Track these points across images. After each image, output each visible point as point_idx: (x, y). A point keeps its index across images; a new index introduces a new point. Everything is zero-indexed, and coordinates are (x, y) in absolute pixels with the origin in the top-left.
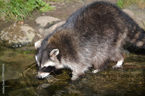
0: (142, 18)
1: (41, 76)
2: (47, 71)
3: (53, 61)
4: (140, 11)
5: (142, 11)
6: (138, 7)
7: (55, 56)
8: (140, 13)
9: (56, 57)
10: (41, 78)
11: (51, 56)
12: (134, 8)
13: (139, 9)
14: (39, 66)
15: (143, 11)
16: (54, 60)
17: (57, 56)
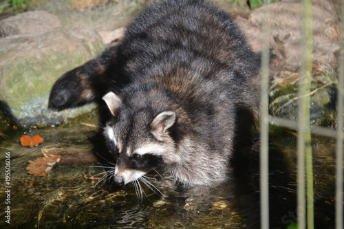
0: (84, 35)
1: (122, 177)
2: (139, 166)
3: (160, 142)
4: (74, 16)
5: (79, 17)
6: (69, 6)
7: (166, 128)
8: (75, 21)
9: (167, 133)
10: (123, 182)
11: (155, 129)
12: (60, 8)
13: (72, 11)
14: (120, 151)
15: (81, 15)
16: (161, 140)
17: (169, 130)
